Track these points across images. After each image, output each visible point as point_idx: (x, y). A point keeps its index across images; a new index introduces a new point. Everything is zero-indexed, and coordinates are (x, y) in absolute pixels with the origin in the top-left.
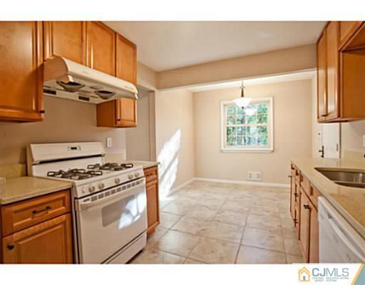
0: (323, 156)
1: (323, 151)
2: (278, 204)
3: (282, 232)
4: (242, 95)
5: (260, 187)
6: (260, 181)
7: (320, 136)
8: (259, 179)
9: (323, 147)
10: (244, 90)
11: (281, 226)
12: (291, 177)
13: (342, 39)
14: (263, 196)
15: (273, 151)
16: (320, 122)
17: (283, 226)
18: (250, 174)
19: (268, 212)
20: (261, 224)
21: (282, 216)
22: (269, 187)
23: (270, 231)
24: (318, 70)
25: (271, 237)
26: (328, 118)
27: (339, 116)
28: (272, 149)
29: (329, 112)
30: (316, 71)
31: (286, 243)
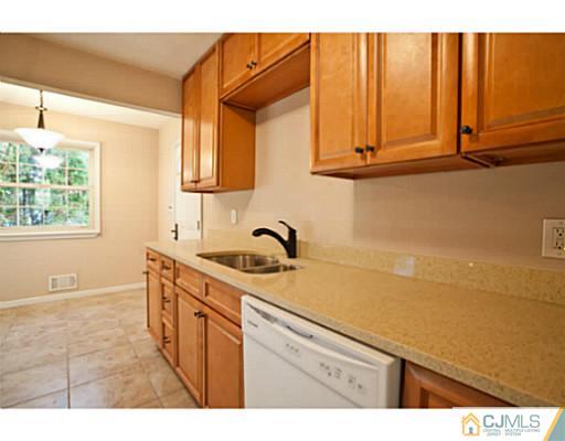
0: (176, 238)
1: (176, 232)
2: (120, 321)
3: (141, 366)
4: (41, 124)
5: (77, 300)
6: (77, 289)
7: (172, 210)
8: (75, 286)
9: (176, 226)
10: (44, 113)
11: (137, 357)
12: (147, 273)
13: (225, 86)
14: (87, 315)
15: (99, 235)
16: (184, 191)
17: (140, 355)
18: (53, 280)
19: (107, 340)
20: (101, 368)
21: (132, 339)
22: (95, 296)
23: (122, 373)
24: (183, 118)
25: (127, 383)
26: (199, 185)
27: (218, 184)
28: (98, 231)
29: (202, 176)
30: (180, 120)
31: (154, 381)
